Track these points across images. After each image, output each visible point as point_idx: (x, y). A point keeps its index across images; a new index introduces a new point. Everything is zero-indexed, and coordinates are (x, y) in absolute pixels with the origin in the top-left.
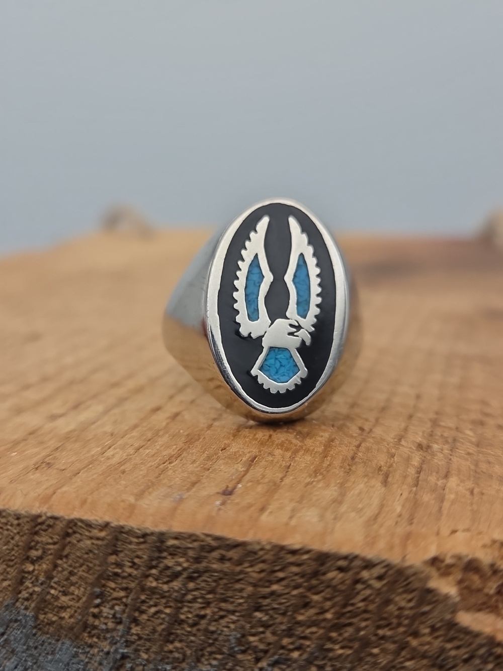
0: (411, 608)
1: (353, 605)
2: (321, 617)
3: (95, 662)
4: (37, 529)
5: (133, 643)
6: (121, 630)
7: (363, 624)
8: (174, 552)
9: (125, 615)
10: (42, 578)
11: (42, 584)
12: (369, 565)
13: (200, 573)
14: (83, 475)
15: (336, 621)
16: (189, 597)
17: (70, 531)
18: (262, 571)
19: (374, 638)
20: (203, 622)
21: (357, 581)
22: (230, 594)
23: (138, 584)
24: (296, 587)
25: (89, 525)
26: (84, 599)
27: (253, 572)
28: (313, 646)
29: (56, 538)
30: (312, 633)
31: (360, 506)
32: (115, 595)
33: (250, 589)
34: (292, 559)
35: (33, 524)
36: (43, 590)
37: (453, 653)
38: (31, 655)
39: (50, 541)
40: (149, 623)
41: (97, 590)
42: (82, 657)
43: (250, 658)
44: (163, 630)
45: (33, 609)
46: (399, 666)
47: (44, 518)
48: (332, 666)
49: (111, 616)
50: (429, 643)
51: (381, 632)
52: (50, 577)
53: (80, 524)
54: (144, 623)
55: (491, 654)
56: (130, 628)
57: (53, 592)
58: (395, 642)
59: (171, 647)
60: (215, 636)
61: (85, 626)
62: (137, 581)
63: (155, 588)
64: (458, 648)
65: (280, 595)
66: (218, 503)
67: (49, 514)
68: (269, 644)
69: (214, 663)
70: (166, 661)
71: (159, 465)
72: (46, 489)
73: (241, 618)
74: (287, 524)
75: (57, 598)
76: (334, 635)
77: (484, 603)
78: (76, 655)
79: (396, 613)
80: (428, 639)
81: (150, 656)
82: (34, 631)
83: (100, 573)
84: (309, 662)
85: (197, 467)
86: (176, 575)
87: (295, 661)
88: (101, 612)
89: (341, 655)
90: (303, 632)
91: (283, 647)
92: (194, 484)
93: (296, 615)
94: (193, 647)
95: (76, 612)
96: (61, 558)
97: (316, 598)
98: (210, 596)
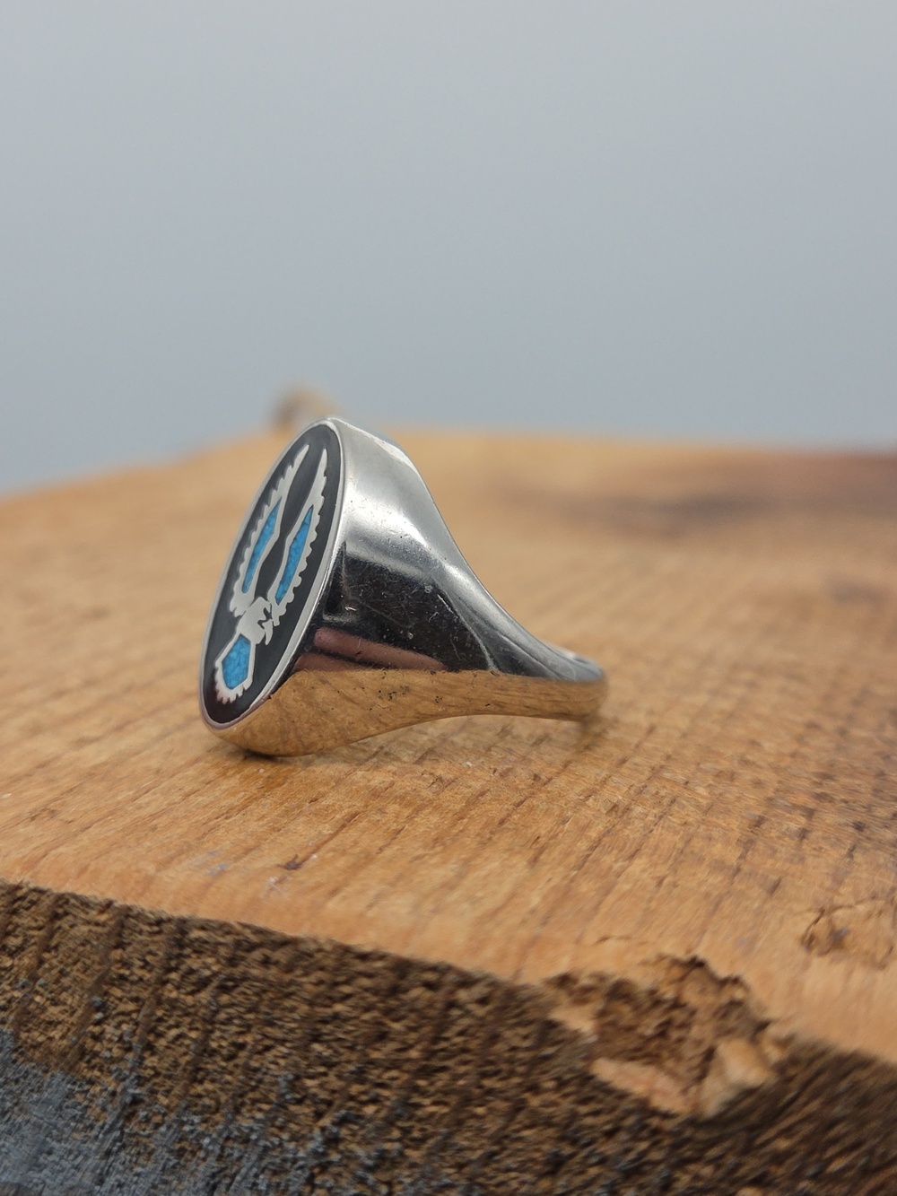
0: (528, 1049)
1: (447, 1039)
2: (404, 1055)
3: (97, 1106)
4: (16, 905)
5: (148, 1080)
6: (131, 1061)
7: (463, 1069)
8: (200, 948)
9: (136, 1039)
10: (23, 979)
11: (23, 987)
12: (467, 981)
13: (237, 982)
14: (94, 830)
15: (424, 1063)
16: (222, 1016)
17: (60, 911)
18: (320, 982)
19: (477, 1091)
20: (243, 1054)
21: (452, 1005)
22: (277, 1013)
23: (152, 993)
24: (367, 1009)
25: (85, 904)
26: (80, 1012)
27: (308, 984)
28: (394, 1098)
29: (41, 920)
30: (393, 1079)
32: (122, 1007)
33: (304, 1008)
34: (361, 966)
35: (9, 898)
36: (25, 996)
37: (589, 1121)
38: (11, 1092)
39: (34, 924)
40: (169, 1052)
41: (97, 999)
42: (79, 1098)
43: (307, 1110)
44: (188, 1063)
45: (12, 1023)
46: (515, 1136)
47: (25, 890)
48: (422, 1130)
49: (116, 1039)
50: (554, 1104)
51: (487, 1083)
52: (34, 978)
53: (72, 901)
54: (162, 1052)
55: (645, 1127)
56: (142, 1059)
57: (38, 999)
58: (507, 1099)
59: (199, 1089)
60: (259, 1076)
61: (83, 1052)
62: (150, 989)
63: (176, 1000)
64: (596, 1113)
65: (346, 1020)
66: (273, 880)
67: (32, 886)
68: (333, 1092)
69: (259, 1116)
70: (194, 1109)
71: (210, 820)
72: (35, 848)
73: (294, 1052)
74: (361, 915)
75: (44, 1009)
76: (422, 1083)
77: (637, 1050)
78: (70, 1095)
79: (507, 1055)
80: (553, 1097)
81: (172, 1102)
82: (14, 1056)
83: (100, 974)
84: (390, 1122)
85: (263, 826)
86: (203, 984)
87: (370, 1120)
88: (103, 1032)
89: (432, 1115)
90: (379, 1076)
91: (352, 1098)
92: (247, 851)
93: (369, 1051)
94: (229, 1090)
95: (69, 1030)
96: (48, 950)
97: (397, 1026)
98: (251, 1016)
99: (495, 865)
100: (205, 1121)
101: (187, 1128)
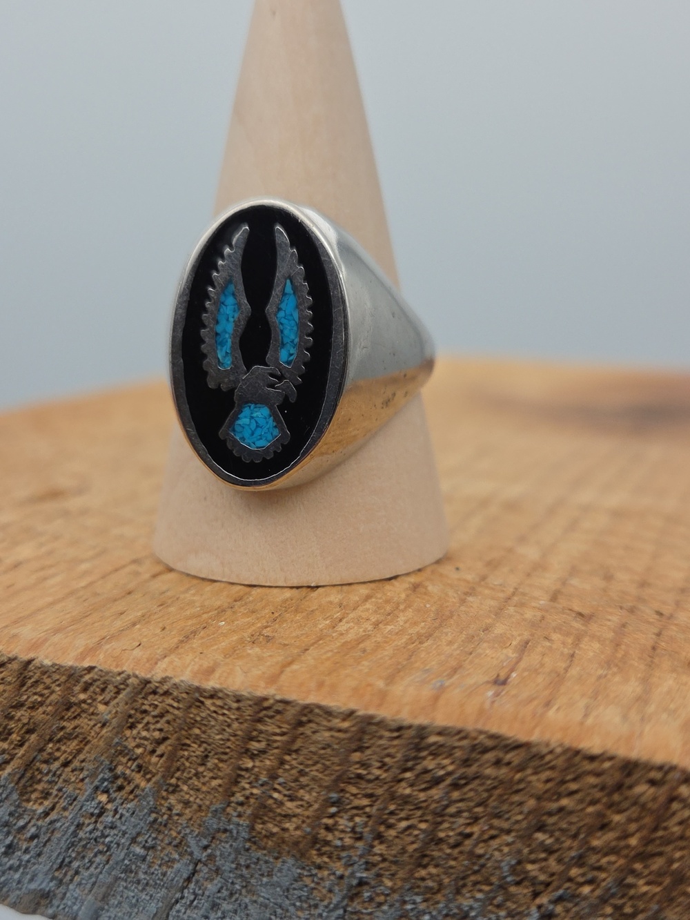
1: (665, 829)
3: (324, 887)
4: (261, 715)
5: (374, 865)
6: (361, 849)
7: (678, 855)
8: (436, 751)
9: (367, 829)
10: (263, 778)
11: (262, 785)
13: (469, 780)
14: (313, 652)
15: (642, 849)
16: (452, 810)
17: (304, 719)
18: (548, 781)
20: (468, 842)
21: (672, 799)
22: (505, 807)
23: (386, 790)
24: (593, 802)
25: (328, 713)
26: (316, 806)
27: (538, 782)
28: (609, 880)
29: (285, 727)
30: (609, 863)
31: (672, 706)
32: (357, 802)
33: (532, 803)
34: (588, 766)
35: (257, 708)
36: (264, 793)
38: (242, 876)
39: (278, 731)
40: (397, 841)
41: (334, 795)
42: (307, 881)
43: (525, 891)
44: (415, 850)
45: (249, 817)
47: (271, 701)
48: (633, 906)
49: (349, 830)
52: (274, 777)
53: (317, 711)
54: (392, 841)
56: (372, 847)
57: (276, 795)
59: (423, 873)
60: (482, 861)
61: (315, 840)
62: (386, 787)
63: (409, 796)
65: (571, 813)
66: (490, 693)
67: (278, 697)
68: (552, 875)
69: (479, 896)
70: (416, 890)
71: (407, 645)
72: (271, 666)
73: (518, 840)
74: (582, 723)
75: (281, 804)
76: (638, 866)
78: (300, 877)
81: (395, 884)
82: (248, 845)
83: (337, 774)
84: (604, 900)
85: (456, 650)
86: (437, 781)
87: (585, 898)
88: (336, 823)
89: (645, 894)
90: (598, 861)
91: (570, 880)
92: (455, 670)
93: (590, 839)
94: (452, 874)
95: (304, 822)
96: (289, 752)
97: (617, 818)
98: (479, 810)
99: (670, 682)
100: (425, 900)
101: (409, 907)
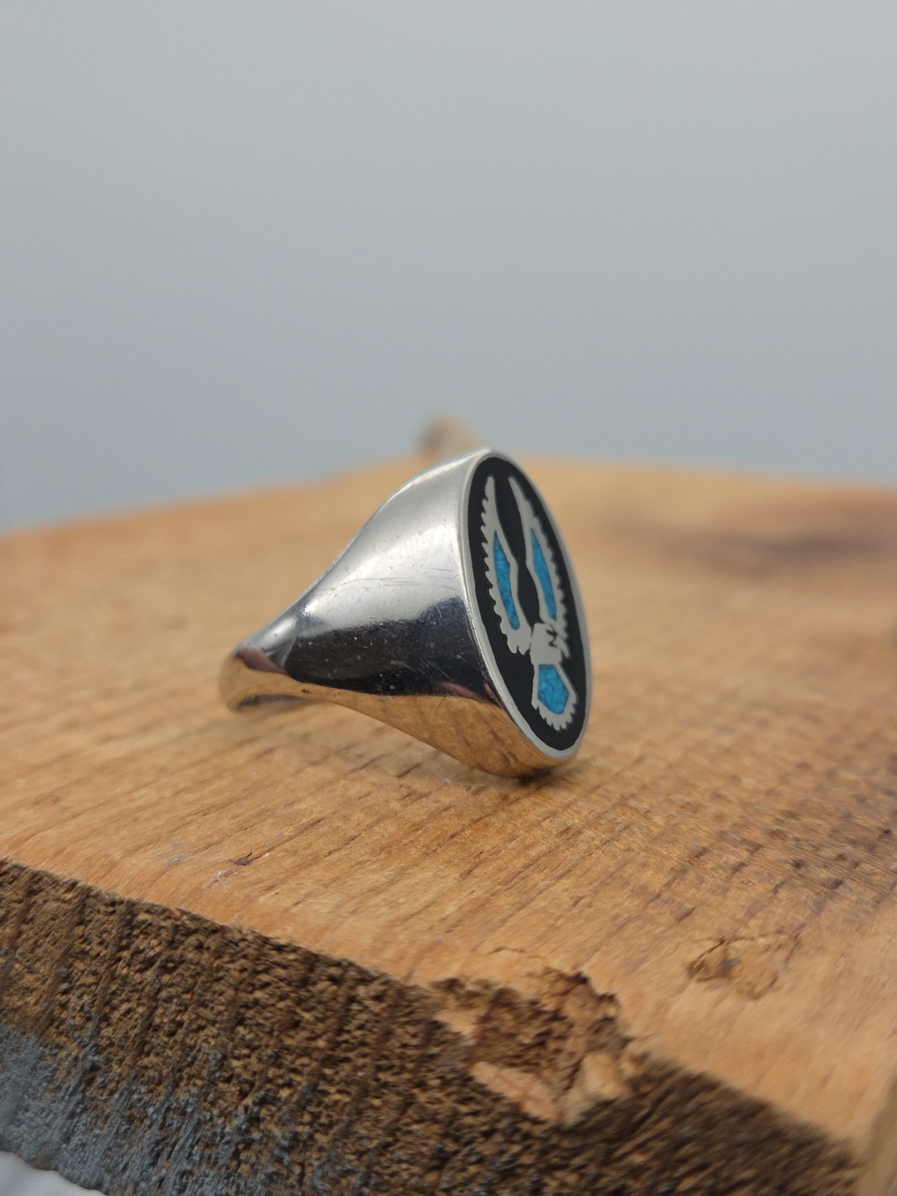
0: (416, 1047)
1: (348, 1032)
2: (313, 1044)
3: (64, 1069)
5: (105, 1049)
6: (90, 1030)
7: (361, 1061)
8: (146, 930)
9: (94, 1009)
10: (5, 947)
11: (6, 954)
12: (365, 978)
13: (177, 964)
15: (330, 1053)
16: (164, 994)
17: (35, 887)
18: (243, 970)
19: (374, 1083)
20: (181, 1031)
21: (352, 1000)
22: (209, 996)
23: (107, 968)
24: (282, 998)
25: (55, 883)
26: (50, 981)
27: (234, 970)
28: (305, 1084)
29: (21, 895)
30: (303, 1065)
31: (402, 900)
32: (84, 980)
33: (230, 993)
34: (276, 957)
36: (7, 962)
37: (469, 1120)
39: (15, 898)
40: (121, 1024)
41: (63, 970)
42: (50, 1060)
43: (233, 1089)
44: (136, 1036)
46: (405, 1128)
47: (9, 866)
48: (329, 1116)
49: (79, 1008)
50: (439, 1101)
51: (382, 1076)
52: (14, 948)
53: (46, 879)
54: (116, 1024)
55: (517, 1131)
56: (100, 1029)
57: (17, 966)
58: (398, 1093)
59: (146, 1061)
60: (194, 1053)
61: (52, 1021)
62: (106, 965)
63: (127, 976)
64: (475, 1114)
65: (265, 1007)
66: (221, 873)
67: (14, 862)
68: (254, 1073)
69: (194, 1090)
70: (142, 1079)
72: (26, 830)
73: (222, 1032)
74: (286, 910)
75: (22, 976)
76: (328, 1072)
77: (518, 1057)
78: (41, 1058)
79: (398, 1051)
80: (439, 1095)
81: (124, 1071)
83: (67, 946)
84: (302, 1107)
85: (233, 824)
86: (149, 963)
87: (286, 1103)
88: (68, 1001)
89: (336, 1102)
90: (292, 1062)
91: (269, 1081)
93: (283, 1037)
94: (170, 1064)
95: (41, 996)
96: (25, 922)
97: (307, 1016)
98: (188, 996)
99: (429, 874)
100: (151, 1091)
101: (135, 1097)
